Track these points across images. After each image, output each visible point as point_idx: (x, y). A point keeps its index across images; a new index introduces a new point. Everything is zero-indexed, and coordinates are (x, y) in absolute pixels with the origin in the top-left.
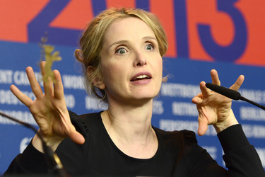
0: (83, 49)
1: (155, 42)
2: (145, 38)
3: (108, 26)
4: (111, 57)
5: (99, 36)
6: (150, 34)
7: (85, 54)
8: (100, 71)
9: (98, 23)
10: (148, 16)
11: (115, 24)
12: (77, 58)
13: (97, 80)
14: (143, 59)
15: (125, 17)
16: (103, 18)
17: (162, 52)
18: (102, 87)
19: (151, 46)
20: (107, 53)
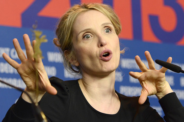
0: (59, 38)
1: (112, 26)
2: (103, 24)
3: (75, 20)
4: (80, 42)
5: (69, 28)
6: (107, 21)
7: (61, 42)
8: (74, 53)
9: (67, 18)
10: (103, 7)
11: (79, 17)
12: (56, 44)
13: (72, 60)
14: (104, 41)
15: (86, 11)
16: (70, 14)
17: (117, 32)
18: (77, 65)
19: (108, 30)
20: (77, 39)
